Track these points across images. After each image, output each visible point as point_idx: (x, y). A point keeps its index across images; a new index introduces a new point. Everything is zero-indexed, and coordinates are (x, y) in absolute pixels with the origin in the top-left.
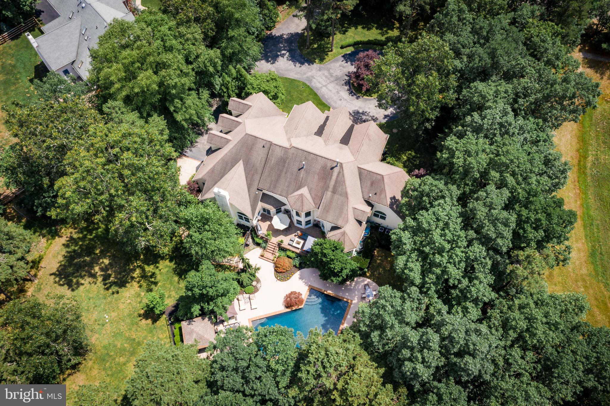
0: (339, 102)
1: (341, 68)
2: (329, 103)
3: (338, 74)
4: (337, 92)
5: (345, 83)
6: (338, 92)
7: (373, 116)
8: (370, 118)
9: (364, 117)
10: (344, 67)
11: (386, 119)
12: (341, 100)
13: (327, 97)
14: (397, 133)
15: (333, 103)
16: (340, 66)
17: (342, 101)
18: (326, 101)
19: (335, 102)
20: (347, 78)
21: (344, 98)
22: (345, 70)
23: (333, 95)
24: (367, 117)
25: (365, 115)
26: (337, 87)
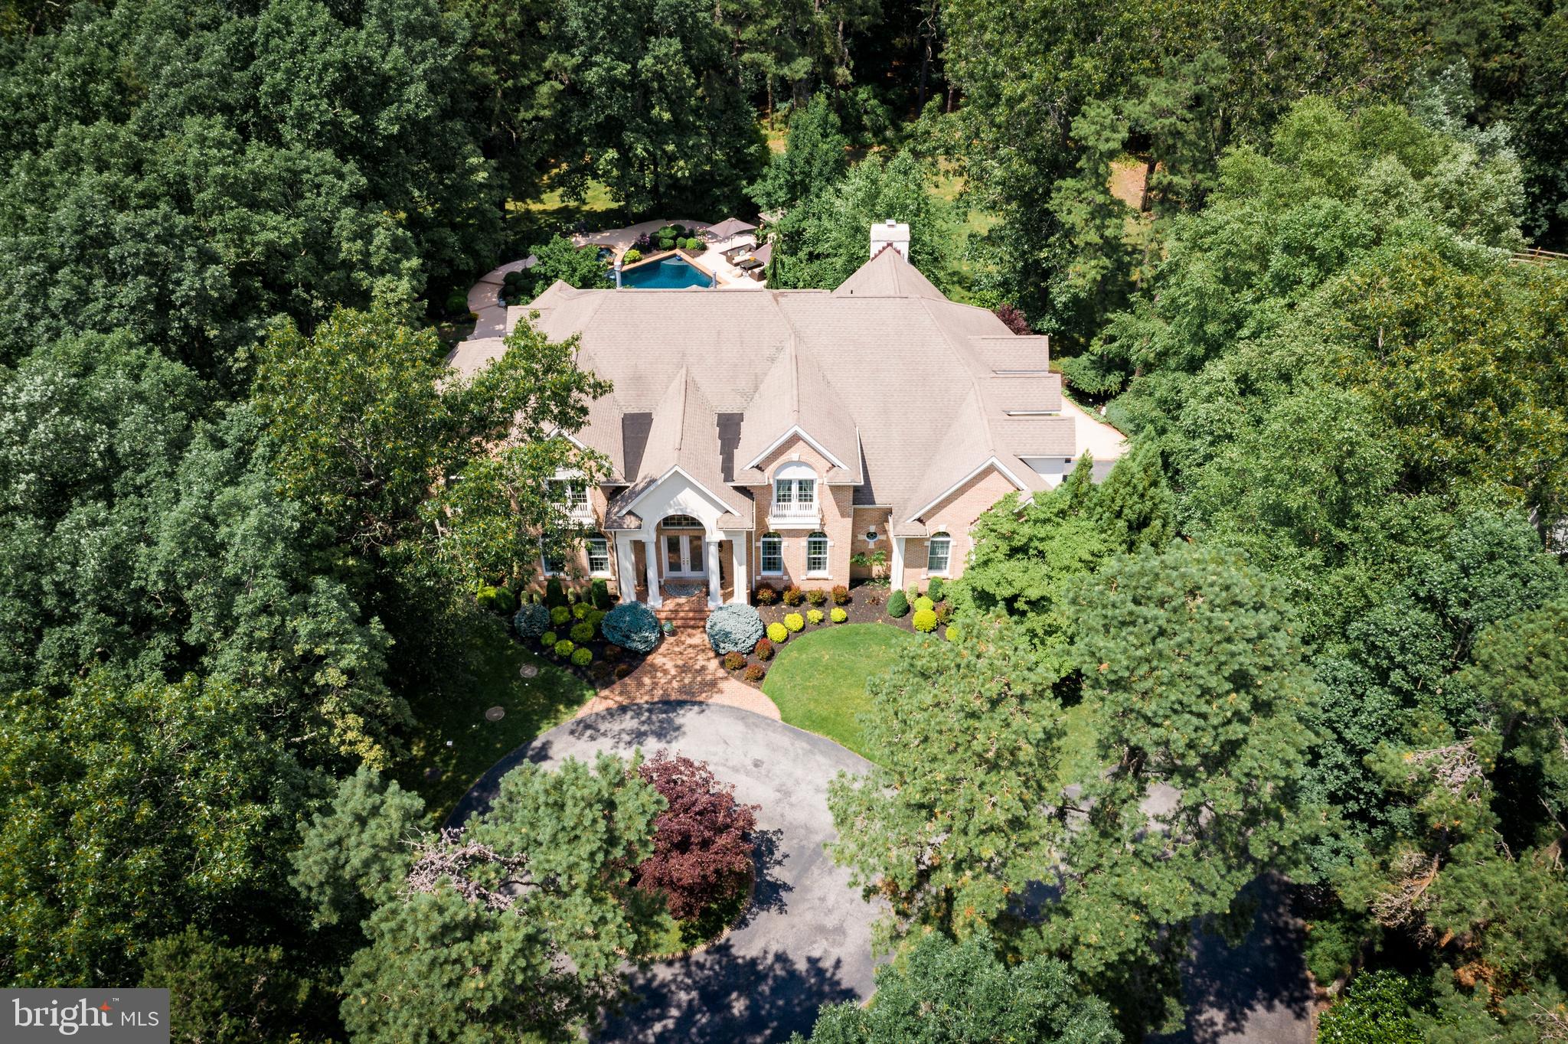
0: (759, 752)
1: (830, 922)
2: (798, 735)
3: (827, 880)
4: (787, 794)
5: (771, 847)
6: (785, 792)
7: (592, 738)
8: (603, 727)
9: (629, 722)
10: (821, 930)
11: (537, 744)
12: (757, 764)
13: (820, 758)
14: (485, 707)
15: (784, 740)
16: (840, 930)
17: (749, 762)
18: (813, 743)
19: (773, 748)
20: (776, 873)
21: (748, 773)
22: (809, 916)
23: (799, 772)
24: (616, 727)
25: (631, 732)
26: (796, 816)
